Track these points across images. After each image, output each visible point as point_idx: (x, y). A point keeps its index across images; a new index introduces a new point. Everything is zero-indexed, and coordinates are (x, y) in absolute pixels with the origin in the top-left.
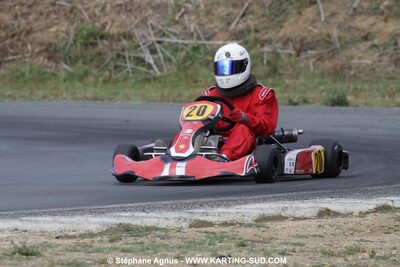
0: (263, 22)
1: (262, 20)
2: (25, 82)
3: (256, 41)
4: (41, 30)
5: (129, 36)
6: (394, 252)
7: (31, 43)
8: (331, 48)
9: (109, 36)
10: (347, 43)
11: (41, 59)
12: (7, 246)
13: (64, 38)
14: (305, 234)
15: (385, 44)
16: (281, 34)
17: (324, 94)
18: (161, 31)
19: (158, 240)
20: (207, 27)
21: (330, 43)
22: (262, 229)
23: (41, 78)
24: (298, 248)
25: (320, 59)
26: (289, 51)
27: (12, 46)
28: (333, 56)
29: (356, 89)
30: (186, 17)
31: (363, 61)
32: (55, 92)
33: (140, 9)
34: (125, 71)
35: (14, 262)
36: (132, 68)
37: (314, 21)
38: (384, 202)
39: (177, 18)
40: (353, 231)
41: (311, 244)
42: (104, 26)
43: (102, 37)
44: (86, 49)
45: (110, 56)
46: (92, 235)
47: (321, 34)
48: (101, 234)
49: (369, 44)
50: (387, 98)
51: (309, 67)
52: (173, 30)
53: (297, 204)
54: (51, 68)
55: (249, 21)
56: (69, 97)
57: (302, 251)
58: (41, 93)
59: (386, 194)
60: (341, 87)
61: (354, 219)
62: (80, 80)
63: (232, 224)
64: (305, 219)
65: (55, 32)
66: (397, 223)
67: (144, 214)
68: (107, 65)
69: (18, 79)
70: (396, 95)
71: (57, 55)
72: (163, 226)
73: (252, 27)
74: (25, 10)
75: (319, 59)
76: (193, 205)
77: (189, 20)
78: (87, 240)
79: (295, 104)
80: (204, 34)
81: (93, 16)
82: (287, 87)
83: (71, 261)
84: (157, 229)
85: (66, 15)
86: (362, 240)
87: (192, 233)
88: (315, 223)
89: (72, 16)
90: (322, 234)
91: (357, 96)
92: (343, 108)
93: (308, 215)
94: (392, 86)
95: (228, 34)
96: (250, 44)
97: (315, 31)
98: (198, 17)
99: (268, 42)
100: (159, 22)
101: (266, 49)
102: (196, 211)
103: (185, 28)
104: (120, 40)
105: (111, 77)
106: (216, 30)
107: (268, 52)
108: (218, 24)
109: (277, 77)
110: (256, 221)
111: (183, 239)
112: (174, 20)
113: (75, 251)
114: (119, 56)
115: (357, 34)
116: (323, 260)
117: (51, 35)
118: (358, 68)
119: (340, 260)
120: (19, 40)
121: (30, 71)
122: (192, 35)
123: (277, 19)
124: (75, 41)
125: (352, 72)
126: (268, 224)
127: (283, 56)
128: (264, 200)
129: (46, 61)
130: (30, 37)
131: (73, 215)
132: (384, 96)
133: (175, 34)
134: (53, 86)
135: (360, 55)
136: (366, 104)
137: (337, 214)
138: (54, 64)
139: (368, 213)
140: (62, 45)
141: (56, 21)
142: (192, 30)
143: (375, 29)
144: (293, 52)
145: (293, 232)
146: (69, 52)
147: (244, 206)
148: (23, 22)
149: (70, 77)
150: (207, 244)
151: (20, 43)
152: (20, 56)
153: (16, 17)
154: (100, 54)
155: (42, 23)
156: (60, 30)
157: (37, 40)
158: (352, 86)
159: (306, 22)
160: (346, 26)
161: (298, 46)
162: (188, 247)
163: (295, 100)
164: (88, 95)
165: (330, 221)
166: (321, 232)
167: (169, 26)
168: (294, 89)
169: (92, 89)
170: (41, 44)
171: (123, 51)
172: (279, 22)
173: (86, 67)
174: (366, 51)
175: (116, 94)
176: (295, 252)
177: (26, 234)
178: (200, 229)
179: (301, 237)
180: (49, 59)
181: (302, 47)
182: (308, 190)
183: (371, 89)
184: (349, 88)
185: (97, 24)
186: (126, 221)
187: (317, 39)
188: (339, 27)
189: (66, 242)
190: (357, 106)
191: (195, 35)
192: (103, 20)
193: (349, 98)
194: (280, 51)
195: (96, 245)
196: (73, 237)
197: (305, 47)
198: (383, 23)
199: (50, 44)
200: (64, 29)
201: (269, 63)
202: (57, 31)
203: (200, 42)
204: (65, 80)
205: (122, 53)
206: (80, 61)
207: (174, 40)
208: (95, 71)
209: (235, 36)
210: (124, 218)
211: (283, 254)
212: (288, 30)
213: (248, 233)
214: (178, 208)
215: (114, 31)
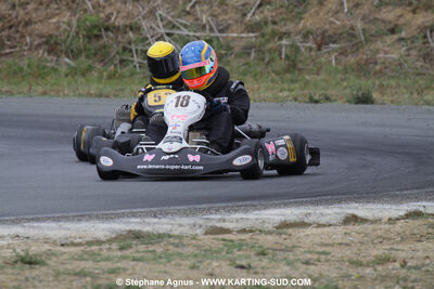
0: (281, 14)
1: (280, 10)
2: (23, 77)
3: (274, 34)
4: (41, 21)
5: (135, 28)
6: (428, 261)
7: (30, 35)
8: (355, 41)
9: (114, 27)
10: (372, 35)
11: (41, 52)
12: (8, 253)
13: (65, 30)
14: (330, 241)
15: (413, 37)
16: (301, 26)
17: (348, 91)
18: (171, 22)
19: (171, 247)
20: (221, 18)
21: (354, 36)
22: (283, 236)
23: (40, 73)
24: (323, 257)
25: (343, 53)
26: (309, 44)
27: (9, 38)
28: (357, 50)
29: (382, 85)
30: (197, 8)
31: (388, 56)
32: (56, 87)
34: (132, 66)
35: (15, 271)
36: (139, 63)
37: (337, 13)
38: (415, 208)
39: (188, 9)
40: (383, 239)
41: (337, 253)
42: (108, 17)
43: (107, 29)
44: (89, 42)
45: (115, 48)
46: (99, 242)
47: (344, 26)
48: (110, 241)
49: (396, 37)
50: (415, 95)
51: (331, 61)
52: (184, 22)
53: (321, 209)
54: (52, 61)
55: (266, 12)
56: (72, 94)
57: (327, 261)
58: (40, 89)
59: (417, 198)
60: (366, 84)
61: (383, 226)
62: (83, 75)
63: (251, 231)
64: (330, 225)
65: (55, 23)
66: (430, 230)
67: (156, 220)
68: (112, 60)
69: (16, 74)
70: (425, 92)
71: (59, 47)
72: (177, 233)
73: (270, 19)
75: (341, 54)
76: (209, 210)
77: (202, 11)
78: (95, 248)
79: (317, 102)
80: (218, 25)
81: (97, 6)
82: (307, 82)
83: (77, 270)
84: (170, 236)
85: (67, 4)
86: (391, 249)
87: (208, 241)
88: (341, 230)
89: (74, 6)
90: (349, 242)
91: (383, 94)
92: (369, 106)
93: (334, 222)
94: (421, 82)
95: (244, 27)
96: (267, 37)
97: (338, 22)
98: (211, 7)
99: (287, 34)
100: (168, 13)
101: (284, 42)
102: (212, 216)
103: (197, 19)
104: (126, 33)
105: (116, 72)
106: (230, 22)
107: (286, 46)
108: (232, 15)
109: (297, 72)
110: (277, 228)
111: (198, 247)
112: (184, 11)
113: (82, 259)
114: (125, 49)
115: (382, 27)
116: (350, 270)
117: (52, 26)
118: (383, 63)
119: (368, 270)
120: (17, 31)
121: (29, 66)
122: (204, 27)
123: (296, 10)
124: (77, 33)
125: (378, 67)
126: (290, 231)
127: (303, 50)
128: (286, 205)
129: (46, 54)
130: (29, 28)
131: (80, 220)
132: (412, 93)
133: (185, 26)
134: (53, 81)
135: (387, 49)
136: (392, 102)
137: (364, 221)
138: (55, 58)
139: (398, 219)
140: (63, 38)
141: (57, 12)
142: (204, 21)
143: (402, 21)
144: (314, 46)
145: (318, 240)
146: (71, 44)
147: (263, 212)
148: (21, 12)
149: (73, 72)
150: (224, 253)
151: (18, 35)
152: (18, 49)
153: (14, 6)
154: (105, 47)
155: (42, 13)
156: (62, 21)
157: (37, 32)
158: (377, 83)
159: (328, 12)
160: (371, 18)
161: (319, 39)
162: (204, 256)
163: (316, 97)
164: (92, 92)
165: (357, 228)
166: (348, 239)
167: (179, 17)
168: (315, 85)
169: (96, 85)
170: (41, 36)
171: (130, 44)
172: (299, 13)
173: (90, 62)
174: (393, 44)
175: (123, 90)
176: (319, 261)
177: (29, 241)
178: (216, 236)
179: (327, 245)
180: (49, 52)
181: (324, 40)
182: (332, 195)
183: (398, 86)
184: (374, 84)
185: (102, 15)
186: (137, 228)
187: (340, 31)
188: (362, 19)
189: (72, 249)
190: (383, 104)
191: (207, 27)
192: (108, 11)
193: (375, 95)
194: (299, 44)
195: (105, 253)
196: (80, 244)
197: (327, 40)
198: (411, 15)
199: (51, 36)
200: (65, 20)
201: (287, 57)
202: (58, 22)
203: (212, 35)
204: (66, 75)
205: (129, 46)
206: (83, 55)
207: (185, 32)
208: (99, 66)
209: (251, 28)
210: (134, 224)
211: (307, 263)
212: (309, 22)
213: (268, 241)
214: (192, 213)
215: (120, 22)
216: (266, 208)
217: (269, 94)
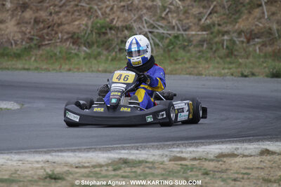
0: (224, 19)
1: (223, 17)
2: (56, 59)
3: (219, 32)
4: (68, 23)
5: (129, 28)
7: (61, 32)
8: (272, 37)
9: (116, 27)
11: (68, 43)
12: (41, 172)
13: (84, 29)
14: (251, 166)
16: (236, 27)
17: (266, 70)
18: (152, 24)
19: (147, 169)
20: (184, 22)
21: (271, 34)
22: (220, 163)
23: (68, 57)
24: (246, 176)
26: (242, 39)
27: (47, 34)
28: (273, 43)
30: (169, 15)
32: (78, 66)
33: (138, 9)
35: (45, 184)
37: (260, 19)
39: (163, 16)
41: (255, 173)
42: (112, 21)
43: (111, 29)
44: (99, 37)
45: (116, 41)
46: (100, 166)
47: (265, 27)
48: (108, 165)
51: (256, 50)
52: (161, 24)
53: (246, 145)
54: (75, 49)
55: (214, 18)
56: (87, 70)
57: (248, 179)
58: (67, 67)
60: (278, 65)
62: (95, 58)
63: (199, 159)
64: (251, 156)
65: (77, 25)
67: (138, 152)
68: (114, 49)
69: (52, 57)
71: (79, 41)
72: (151, 160)
73: (216, 22)
74: (57, 9)
75: (263, 45)
76: (172, 146)
77: (172, 17)
78: (97, 169)
79: (246, 76)
80: (182, 27)
81: (104, 14)
82: (240, 64)
84: (146, 162)
85: (85, 13)
87: (171, 165)
88: (258, 159)
89: (90, 14)
90: (263, 167)
92: (280, 79)
93: (254, 154)
95: (199, 27)
96: (214, 34)
97: (261, 25)
98: (178, 15)
99: (227, 33)
100: (151, 18)
101: (226, 37)
102: (174, 150)
103: (169, 23)
104: (123, 31)
105: (116, 56)
106: (191, 24)
107: (227, 40)
108: (192, 20)
109: (233, 57)
110: (217, 157)
111: (164, 169)
112: (161, 17)
114: (122, 42)
116: (263, 185)
117: (75, 27)
119: (275, 185)
120: (53, 30)
121: (60, 52)
122: (174, 27)
123: (234, 17)
124: (92, 31)
126: (225, 159)
127: (238, 42)
128: (223, 143)
129: (71, 45)
130: (60, 28)
131: (88, 152)
133: (162, 27)
134: (76, 62)
137: (273, 153)
138: (77, 47)
140: (82, 34)
141: (79, 17)
142: (174, 24)
144: (245, 40)
145: (242, 165)
146: (87, 38)
147: (208, 147)
148: (56, 17)
149: (88, 56)
150: (181, 173)
151: (53, 33)
152: (53, 41)
153: (51, 14)
154: (109, 40)
155: (69, 18)
157: (65, 30)
159: (254, 19)
161: (248, 36)
162: (168, 175)
163: (246, 73)
164: (100, 69)
165: (269, 157)
166: (262, 165)
167: (158, 21)
168: (245, 65)
169: (103, 64)
170: (68, 33)
171: (125, 38)
172: (235, 19)
173: (99, 50)
176: (243, 179)
177: (55, 165)
178: (176, 162)
179: (248, 169)
180: (74, 43)
181: (251, 36)
182: (253, 136)
185: (108, 20)
186: (125, 156)
187: (262, 31)
188: (277, 23)
189: (83, 170)
191: (176, 27)
192: (112, 17)
194: (235, 39)
195: (104, 173)
196: (88, 167)
197: (253, 36)
199: (74, 33)
200: (84, 22)
201: (227, 47)
202: (80, 24)
203: (179, 33)
204: (84, 58)
205: (124, 40)
206: (95, 45)
207: (161, 31)
208: (105, 53)
209: (204, 28)
210: (124, 154)
211: (235, 180)
212: (242, 24)
213: (210, 166)
214: (162, 147)
215: (119, 24)
216: (210, 144)
217: (216, 71)
